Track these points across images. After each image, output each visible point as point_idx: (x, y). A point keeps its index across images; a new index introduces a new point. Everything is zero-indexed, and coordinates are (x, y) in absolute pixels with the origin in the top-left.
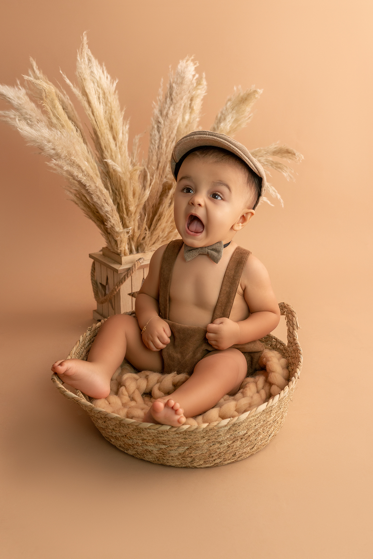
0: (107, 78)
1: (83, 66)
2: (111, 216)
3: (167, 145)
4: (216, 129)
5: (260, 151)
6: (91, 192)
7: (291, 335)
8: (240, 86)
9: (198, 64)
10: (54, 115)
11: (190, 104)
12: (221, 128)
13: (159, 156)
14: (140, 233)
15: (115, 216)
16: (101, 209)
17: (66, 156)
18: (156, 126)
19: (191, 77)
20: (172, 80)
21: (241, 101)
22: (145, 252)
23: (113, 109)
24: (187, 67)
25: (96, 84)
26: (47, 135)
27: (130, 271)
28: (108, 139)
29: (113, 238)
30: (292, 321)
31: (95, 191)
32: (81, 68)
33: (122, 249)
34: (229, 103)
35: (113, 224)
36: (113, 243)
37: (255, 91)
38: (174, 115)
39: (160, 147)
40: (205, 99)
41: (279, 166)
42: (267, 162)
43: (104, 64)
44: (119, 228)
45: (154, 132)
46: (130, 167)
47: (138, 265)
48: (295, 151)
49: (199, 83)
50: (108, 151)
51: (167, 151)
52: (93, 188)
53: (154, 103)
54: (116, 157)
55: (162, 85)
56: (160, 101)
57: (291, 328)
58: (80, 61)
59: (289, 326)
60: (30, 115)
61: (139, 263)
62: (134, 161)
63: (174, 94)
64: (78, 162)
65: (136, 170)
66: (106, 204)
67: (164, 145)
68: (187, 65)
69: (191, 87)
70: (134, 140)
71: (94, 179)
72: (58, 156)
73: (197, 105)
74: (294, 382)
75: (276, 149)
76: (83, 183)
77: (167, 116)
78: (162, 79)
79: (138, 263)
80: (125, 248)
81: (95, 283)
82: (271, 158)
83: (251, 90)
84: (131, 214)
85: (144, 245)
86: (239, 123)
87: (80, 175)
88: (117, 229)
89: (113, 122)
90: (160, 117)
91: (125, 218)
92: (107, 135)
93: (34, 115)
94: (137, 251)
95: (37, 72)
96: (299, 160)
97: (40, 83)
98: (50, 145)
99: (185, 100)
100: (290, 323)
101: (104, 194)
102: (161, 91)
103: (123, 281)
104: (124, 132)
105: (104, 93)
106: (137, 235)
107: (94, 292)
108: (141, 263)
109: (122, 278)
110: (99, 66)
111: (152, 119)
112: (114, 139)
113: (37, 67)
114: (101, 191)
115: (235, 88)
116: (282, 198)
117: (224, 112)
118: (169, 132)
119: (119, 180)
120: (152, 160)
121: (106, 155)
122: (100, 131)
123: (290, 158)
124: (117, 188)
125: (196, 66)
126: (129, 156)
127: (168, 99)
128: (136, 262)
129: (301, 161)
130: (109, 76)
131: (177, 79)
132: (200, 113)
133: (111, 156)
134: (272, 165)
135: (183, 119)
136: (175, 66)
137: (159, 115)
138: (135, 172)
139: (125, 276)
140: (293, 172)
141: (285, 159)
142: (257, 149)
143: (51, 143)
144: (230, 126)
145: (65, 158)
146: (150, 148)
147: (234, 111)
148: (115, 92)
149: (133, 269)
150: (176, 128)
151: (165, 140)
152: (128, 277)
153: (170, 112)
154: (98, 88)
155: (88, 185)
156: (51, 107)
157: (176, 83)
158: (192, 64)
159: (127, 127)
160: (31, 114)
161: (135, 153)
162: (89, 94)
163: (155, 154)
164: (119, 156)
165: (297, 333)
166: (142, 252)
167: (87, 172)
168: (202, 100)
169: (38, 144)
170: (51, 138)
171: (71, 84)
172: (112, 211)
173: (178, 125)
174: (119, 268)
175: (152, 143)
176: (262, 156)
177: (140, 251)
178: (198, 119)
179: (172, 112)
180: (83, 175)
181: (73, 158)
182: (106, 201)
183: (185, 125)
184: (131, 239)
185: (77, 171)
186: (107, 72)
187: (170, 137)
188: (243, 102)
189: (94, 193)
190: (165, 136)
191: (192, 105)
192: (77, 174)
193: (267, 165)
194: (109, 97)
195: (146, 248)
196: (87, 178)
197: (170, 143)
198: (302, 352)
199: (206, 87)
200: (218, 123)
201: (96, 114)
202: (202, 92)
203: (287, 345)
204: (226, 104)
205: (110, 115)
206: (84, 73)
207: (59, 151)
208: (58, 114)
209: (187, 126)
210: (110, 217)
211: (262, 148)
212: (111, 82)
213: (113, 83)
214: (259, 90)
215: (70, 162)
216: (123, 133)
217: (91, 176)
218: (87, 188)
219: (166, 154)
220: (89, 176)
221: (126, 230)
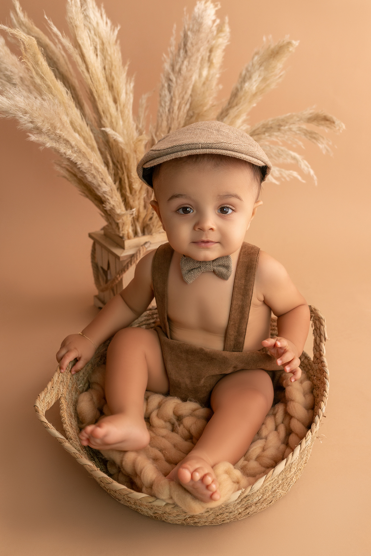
0: (107, 23)
1: (74, 9)
2: (110, 196)
3: (179, 109)
4: (239, 90)
5: (291, 117)
6: (85, 171)
7: (317, 347)
8: (270, 37)
9: (219, 6)
10: (37, 74)
11: (209, 57)
12: (245, 89)
13: (169, 122)
14: (145, 213)
15: (115, 197)
16: (97, 189)
17: (49, 130)
18: (166, 85)
19: (210, 23)
20: (186, 27)
21: (271, 55)
22: (152, 235)
23: (114, 63)
24: (205, 10)
25: (93, 32)
26: (23, 104)
27: (134, 258)
28: (107, 102)
29: (114, 220)
30: (320, 329)
31: (90, 169)
32: (72, 12)
33: (126, 232)
34: (256, 58)
35: (113, 206)
36: (114, 226)
37: (289, 43)
38: (189, 70)
39: (171, 110)
40: (227, 50)
41: (314, 136)
42: (300, 130)
43: (102, 5)
44: (120, 209)
45: (163, 92)
46: (135, 134)
47: (143, 251)
48: (335, 118)
49: (220, 29)
50: (107, 117)
51: (180, 115)
52: (87, 166)
53: (164, 55)
54: (117, 124)
55: (174, 32)
56: (172, 53)
57: (318, 339)
58: (70, 3)
59: (316, 336)
60: (11, 72)
61: (145, 249)
62: (140, 126)
63: (189, 45)
64: (65, 137)
65: (140, 140)
66: (104, 184)
67: (176, 108)
68: (206, 7)
69: (210, 36)
70: (140, 101)
71: (88, 156)
72: (38, 130)
73: (218, 57)
74: (318, 424)
75: (311, 116)
76: (74, 161)
77: (180, 73)
78: (175, 26)
79: (143, 248)
80: (128, 231)
81: (95, 266)
82: (304, 126)
83: (283, 41)
84: (135, 192)
85: (151, 226)
86: (268, 82)
87: (69, 152)
88: (118, 211)
89: (113, 79)
90: (172, 73)
91: (128, 197)
92: (106, 97)
93: (16, 71)
94: (144, 233)
95: (21, 14)
96: (339, 130)
97: (16, 33)
98: (26, 117)
99: (203, 52)
100: (317, 332)
101: (100, 172)
102: (173, 41)
103: (126, 269)
104: (128, 92)
105: (103, 44)
106: (143, 215)
107: (94, 277)
108: (146, 248)
109: (125, 266)
110: (96, 9)
111: (162, 75)
112: (115, 101)
113: (21, 9)
114: (96, 169)
115: (264, 39)
116: (316, 174)
117: (249, 69)
118: (182, 92)
119: (120, 151)
120: (161, 126)
121: (104, 121)
122: (96, 91)
123: (328, 127)
124: (119, 161)
125: (217, 9)
126: (134, 120)
127: (182, 51)
128: (141, 248)
129: (341, 131)
130: (109, 22)
131: (193, 25)
132: (221, 67)
133: (111, 123)
134: (305, 134)
135: (200, 75)
136: (191, 9)
137: (170, 71)
138: (140, 143)
139: (128, 263)
140: (331, 143)
141: (321, 128)
142: (288, 114)
143: (28, 115)
144: (257, 87)
145: (48, 132)
146: (159, 111)
147: (262, 68)
148: (116, 42)
149: (137, 256)
150: (191, 87)
151: (177, 102)
152: (131, 265)
153: (184, 68)
154: (95, 37)
155: (79, 163)
156: (33, 64)
157: (192, 31)
158: (212, 6)
159: (132, 85)
160: (11, 70)
161: (142, 115)
162: (82, 46)
163: (165, 119)
164: (121, 123)
165: (324, 347)
166: (148, 234)
167: (78, 147)
168: (225, 50)
169: (11, 116)
170: (28, 109)
171: (59, 33)
172: (111, 191)
173: (193, 83)
174: (121, 253)
175: (161, 105)
176: (294, 123)
177: (146, 233)
178: (218, 76)
179: (187, 67)
180: (72, 152)
181: (58, 132)
182: (104, 180)
183: (202, 82)
184: (136, 219)
185: (65, 147)
186: (106, 16)
187: (183, 98)
188: (274, 57)
189: (88, 171)
190: (177, 97)
191: (212, 57)
192: (64, 151)
193: (299, 134)
194: (108, 49)
195: (154, 230)
196: (77, 154)
197: (183, 105)
198: (328, 375)
199: (228, 34)
200: (242, 82)
201: (92, 71)
202: (223, 41)
203: (312, 360)
204: (253, 58)
205: (110, 71)
206: (75, 18)
207: (39, 124)
208: (42, 73)
209: (204, 84)
210: (109, 198)
211: (294, 114)
212: (111, 29)
213: (114, 30)
214: (294, 42)
215: (55, 137)
216: (126, 93)
217: (83, 152)
218: (78, 167)
219: (178, 118)
220: (80, 152)
221: (129, 212)
